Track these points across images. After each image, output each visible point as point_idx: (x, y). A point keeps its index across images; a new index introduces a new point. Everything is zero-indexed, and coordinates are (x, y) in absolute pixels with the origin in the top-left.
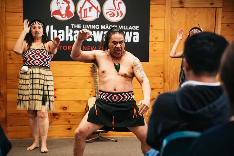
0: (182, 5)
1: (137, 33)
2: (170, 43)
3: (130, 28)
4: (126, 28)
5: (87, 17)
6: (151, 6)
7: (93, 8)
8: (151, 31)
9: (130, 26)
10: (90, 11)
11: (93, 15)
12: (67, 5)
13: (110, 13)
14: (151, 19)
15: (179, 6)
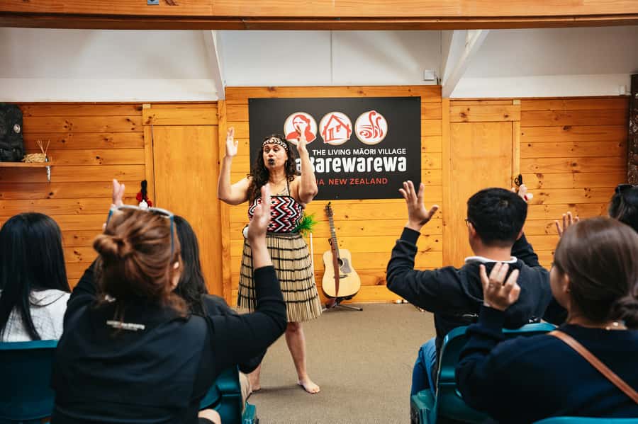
0: (465, 119)
1: (404, 159)
2: (451, 171)
3: (394, 151)
4: (387, 152)
5: (333, 139)
6: (422, 121)
7: (342, 127)
8: (422, 155)
9: (394, 150)
10: (338, 131)
11: (341, 137)
12: (306, 125)
13: (365, 133)
14: (422, 138)
15: (461, 119)
